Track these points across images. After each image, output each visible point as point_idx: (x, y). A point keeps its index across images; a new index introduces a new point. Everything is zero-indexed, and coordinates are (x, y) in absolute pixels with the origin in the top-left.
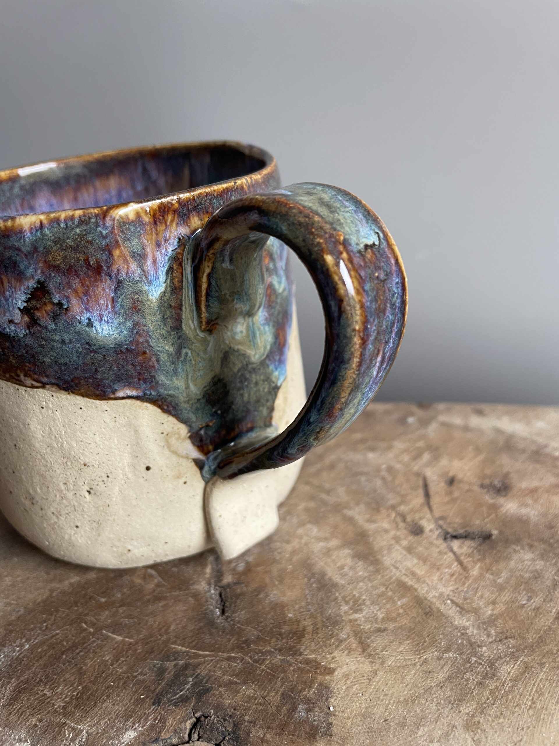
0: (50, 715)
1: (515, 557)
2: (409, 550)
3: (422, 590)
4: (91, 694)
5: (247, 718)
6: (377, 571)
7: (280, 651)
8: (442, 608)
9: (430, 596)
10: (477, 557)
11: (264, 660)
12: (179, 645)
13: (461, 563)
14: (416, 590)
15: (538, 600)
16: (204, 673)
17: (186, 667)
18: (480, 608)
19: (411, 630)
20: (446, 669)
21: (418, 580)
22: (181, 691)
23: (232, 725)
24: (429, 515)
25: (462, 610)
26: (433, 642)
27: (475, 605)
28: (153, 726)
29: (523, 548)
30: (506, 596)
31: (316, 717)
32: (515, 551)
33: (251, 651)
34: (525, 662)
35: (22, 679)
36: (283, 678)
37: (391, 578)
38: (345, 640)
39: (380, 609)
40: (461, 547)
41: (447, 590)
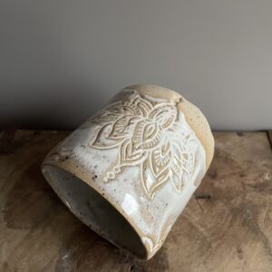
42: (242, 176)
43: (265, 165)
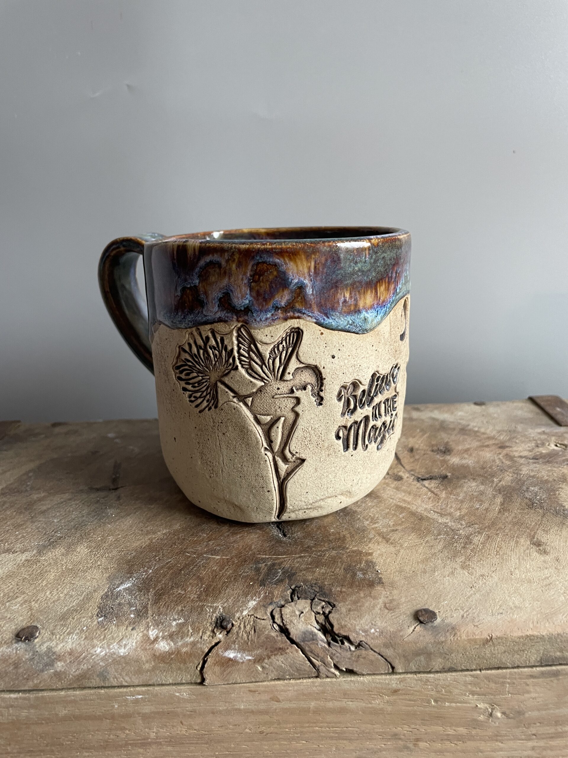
0: (190, 603)
1: (466, 485)
2: (397, 489)
3: (413, 508)
4: (214, 587)
5: (326, 583)
6: (380, 501)
7: (333, 549)
8: (429, 515)
9: (419, 510)
10: (442, 488)
11: (324, 555)
12: (263, 555)
13: (432, 492)
14: (409, 508)
15: (486, 505)
16: (287, 566)
17: (273, 565)
18: (452, 513)
19: (413, 528)
20: (441, 543)
21: (409, 503)
22: (276, 577)
23: (318, 588)
24: (403, 470)
25: (442, 515)
26: (429, 532)
27: (448, 512)
28: (265, 597)
29: (469, 480)
30: (466, 505)
31: (370, 576)
32: (465, 482)
33: (313, 551)
34: (487, 535)
35: (157, 588)
36: (341, 562)
37: (391, 504)
38: (373, 538)
39: (390, 520)
40: (429, 484)
41: (430, 506)
42: (502, 447)
43: (544, 433)
